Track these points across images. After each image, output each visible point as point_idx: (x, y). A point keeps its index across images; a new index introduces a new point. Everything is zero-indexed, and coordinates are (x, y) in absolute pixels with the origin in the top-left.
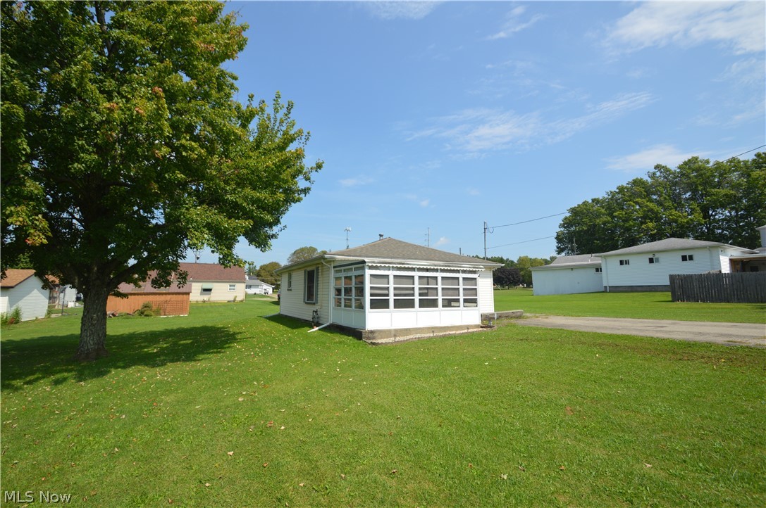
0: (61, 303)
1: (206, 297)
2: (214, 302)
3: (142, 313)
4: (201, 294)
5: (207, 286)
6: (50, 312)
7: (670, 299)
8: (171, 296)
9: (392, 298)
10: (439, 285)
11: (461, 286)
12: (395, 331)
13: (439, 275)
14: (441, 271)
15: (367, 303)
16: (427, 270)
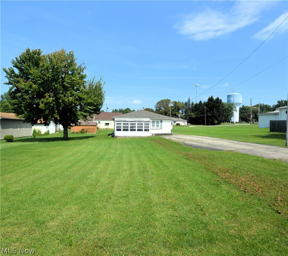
0: (59, 128)
1: (107, 127)
2: (110, 129)
3: (82, 132)
4: (105, 126)
5: (107, 122)
6: (56, 131)
7: (269, 131)
8: (90, 126)
9: (122, 129)
10: (136, 126)
11: (144, 126)
12: (123, 136)
13: (136, 123)
14: (137, 122)
15: (116, 130)
16: (133, 122)
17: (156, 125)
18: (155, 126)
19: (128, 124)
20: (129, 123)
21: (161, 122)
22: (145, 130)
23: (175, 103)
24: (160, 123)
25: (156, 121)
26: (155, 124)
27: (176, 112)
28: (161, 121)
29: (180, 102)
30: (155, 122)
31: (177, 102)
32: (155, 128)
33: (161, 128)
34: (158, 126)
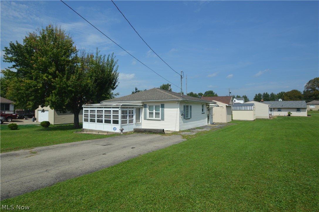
9: (89, 118)
10: (103, 114)
11: (112, 114)
14: (105, 107)
15: (83, 120)
16: (100, 107)
17: (156, 113)
20: (96, 110)
21: (162, 107)
22: (114, 122)
24: (160, 109)
25: (156, 106)
26: (154, 111)
30: (154, 107)
32: (154, 118)
34: (159, 114)
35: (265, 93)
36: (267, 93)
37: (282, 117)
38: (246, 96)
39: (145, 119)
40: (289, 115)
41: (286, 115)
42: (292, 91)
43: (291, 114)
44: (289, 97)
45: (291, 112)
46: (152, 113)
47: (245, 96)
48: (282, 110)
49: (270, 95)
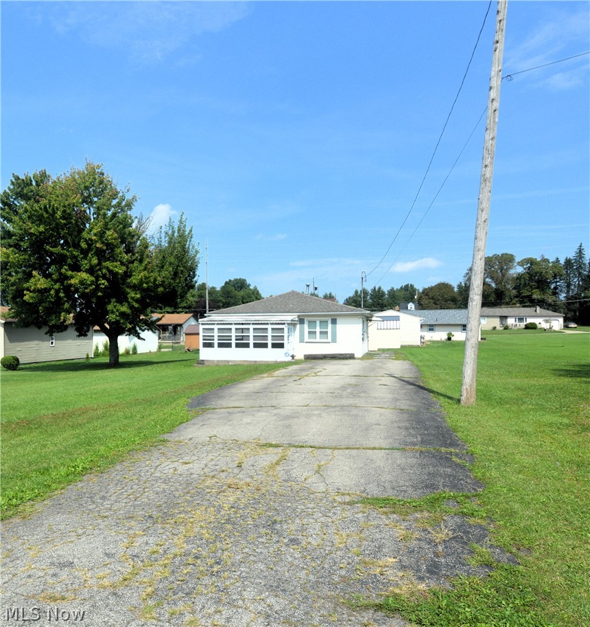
9: (216, 342)
10: (251, 334)
11: (270, 334)
12: (218, 361)
13: (251, 327)
14: (253, 324)
15: (201, 345)
16: (242, 324)
17: (321, 333)
18: (318, 333)
19: (231, 329)
20: (233, 327)
21: (332, 323)
22: (275, 346)
23: (532, 262)
24: (330, 325)
25: (320, 322)
26: (318, 330)
27: (533, 289)
28: (334, 322)
29: (546, 261)
30: (318, 323)
31: (539, 259)
32: (318, 339)
33: (334, 340)
34: (326, 333)
35: (377, 289)
36: (380, 288)
37: (438, 342)
38: (333, 294)
39: (302, 341)
40: (449, 339)
41: (443, 339)
42: (439, 284)
43: (453, 336)
44: (432, 298)
45: (453, 333)
46: (315, 333)
47: (330, 294)
48: (436, 328)
49: (386, 292)
